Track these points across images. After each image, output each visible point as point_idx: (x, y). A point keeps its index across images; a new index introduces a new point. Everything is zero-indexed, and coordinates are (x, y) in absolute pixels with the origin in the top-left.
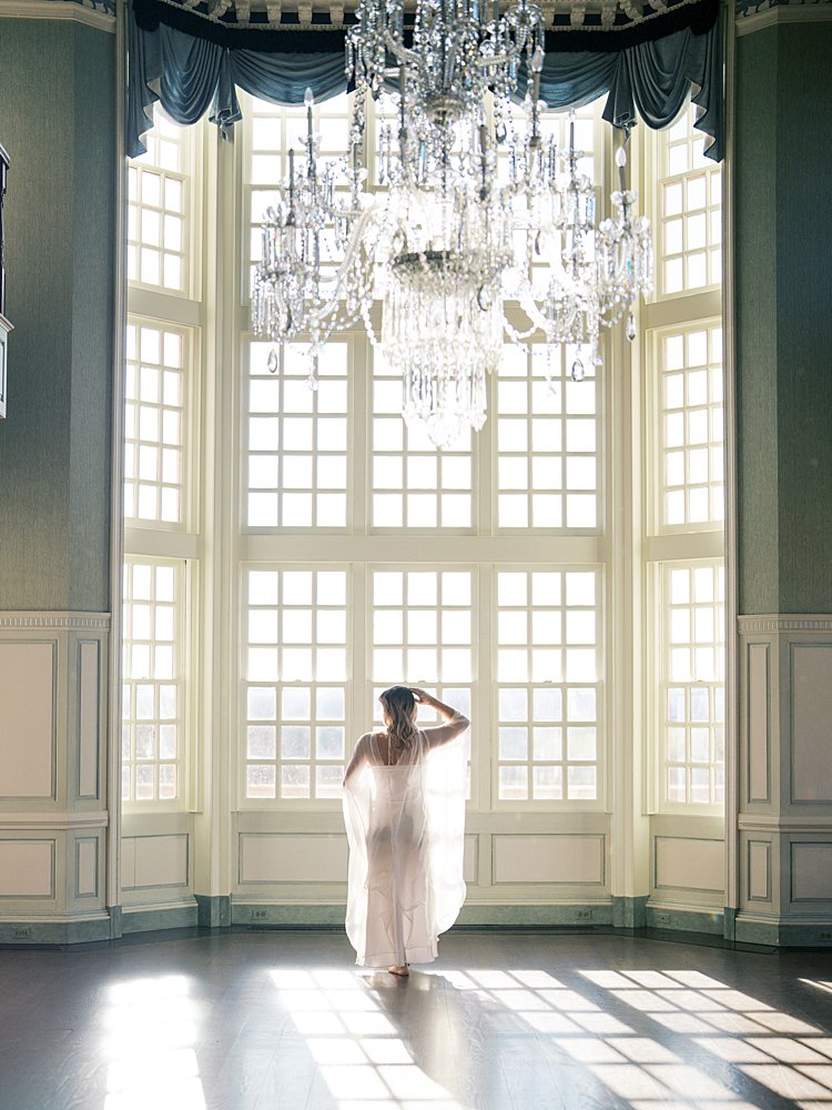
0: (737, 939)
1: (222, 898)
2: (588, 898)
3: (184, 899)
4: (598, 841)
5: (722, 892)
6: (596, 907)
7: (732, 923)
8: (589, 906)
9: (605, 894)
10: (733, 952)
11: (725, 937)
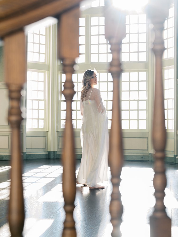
0: (176, 163)
1: (53, 152)
2: (143, 153)
3: (45, 152)
4: (146, 139)
5: (173, 151)
6: (145, 156)
7: (175, 159)
8: (143, 156)
9: (148, 152)
10: (175, 165)
11: (174, 162)
